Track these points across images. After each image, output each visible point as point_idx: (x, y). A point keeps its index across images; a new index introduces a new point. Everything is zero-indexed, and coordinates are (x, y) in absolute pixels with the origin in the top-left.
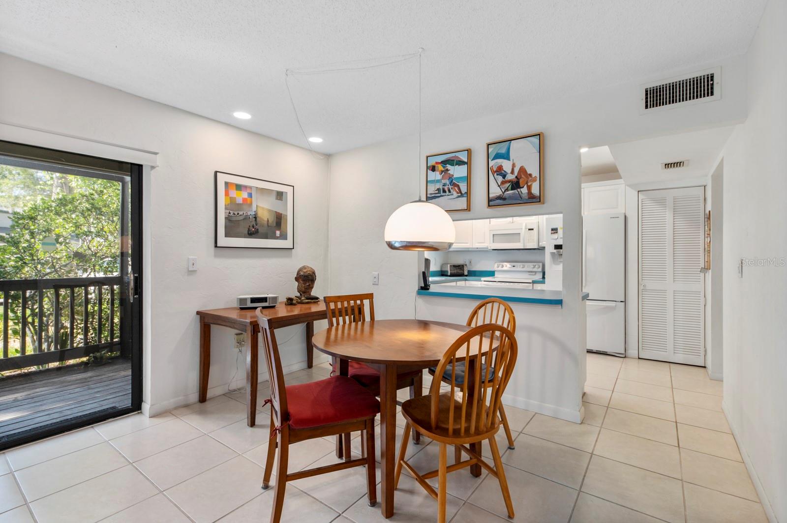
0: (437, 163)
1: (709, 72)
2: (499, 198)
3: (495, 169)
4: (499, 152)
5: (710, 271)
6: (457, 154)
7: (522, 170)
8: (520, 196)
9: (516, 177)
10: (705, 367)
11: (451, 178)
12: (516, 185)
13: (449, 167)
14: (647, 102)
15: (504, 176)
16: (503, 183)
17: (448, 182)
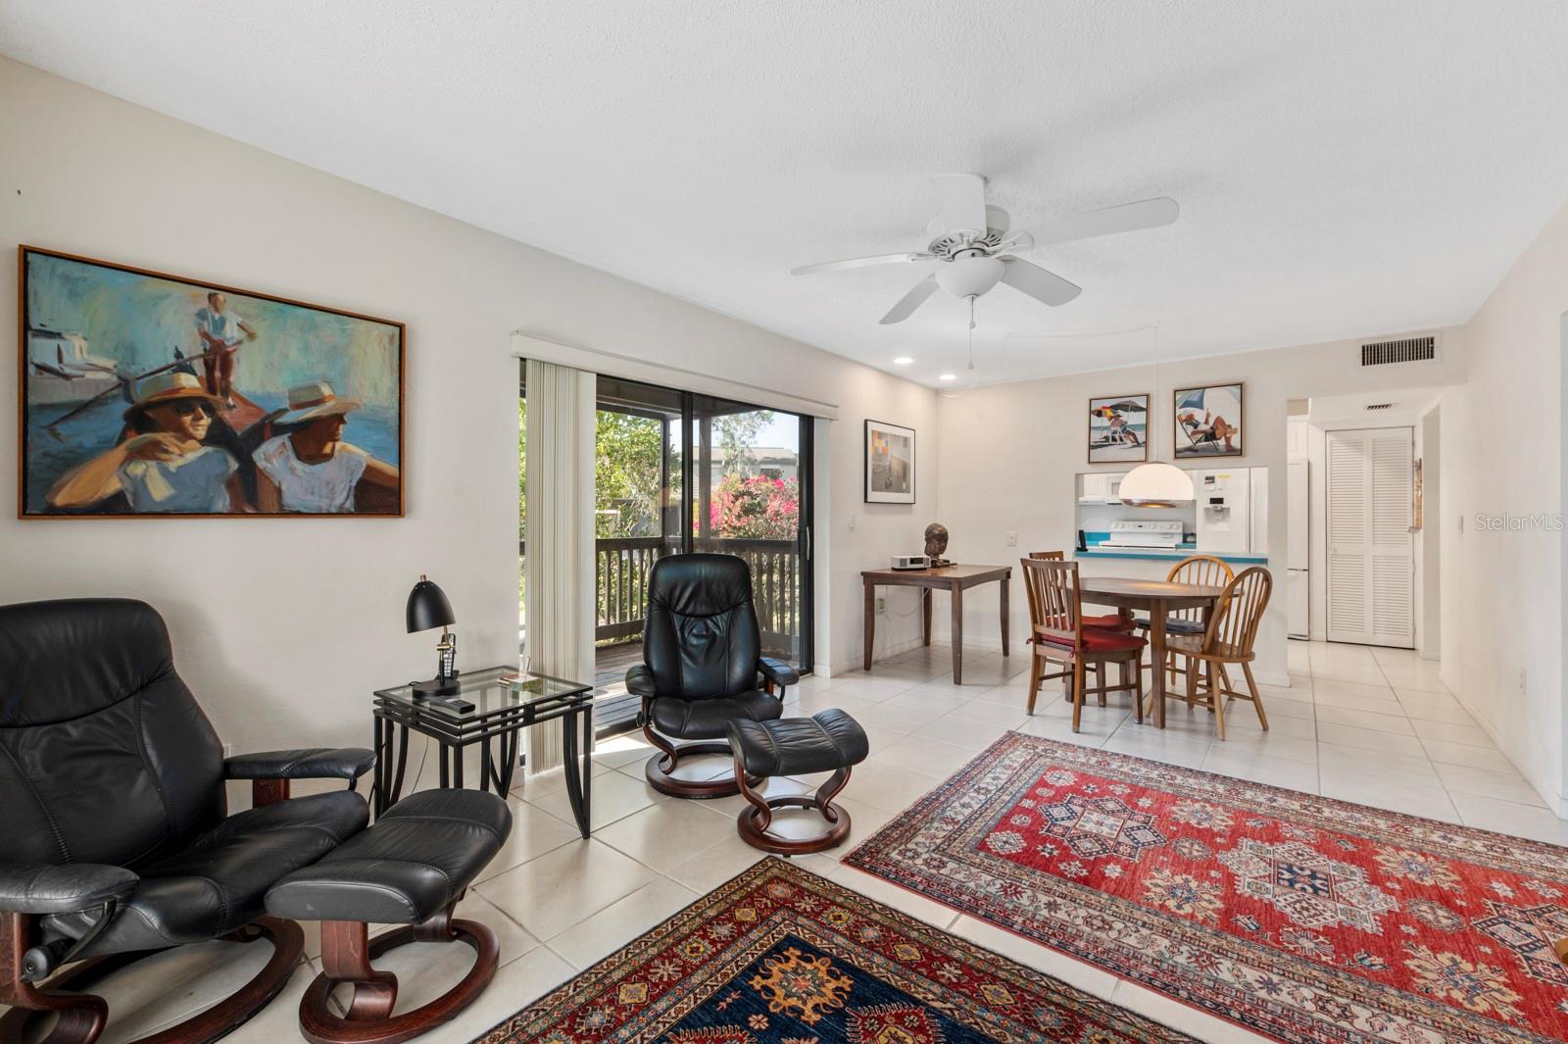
0: (1104, 408)
1: (1430, 336)
2: (1189, 449)
3: (1184, 418)
4: (1191, 399)
5: (1422, 531)
6: (1132, 399)
7: (1219, 421)
8: (1216, 448)
9: (1212, 428)
10: (1413, 649)
11: (1123, 425)
12: (1211, 436)
13: (1120, 412)
14: (1364, 358)
15: (1196, 426)
16: (1193, 433)
17: (1119, 430)
